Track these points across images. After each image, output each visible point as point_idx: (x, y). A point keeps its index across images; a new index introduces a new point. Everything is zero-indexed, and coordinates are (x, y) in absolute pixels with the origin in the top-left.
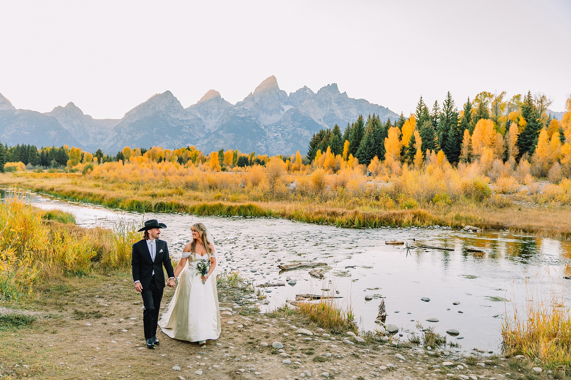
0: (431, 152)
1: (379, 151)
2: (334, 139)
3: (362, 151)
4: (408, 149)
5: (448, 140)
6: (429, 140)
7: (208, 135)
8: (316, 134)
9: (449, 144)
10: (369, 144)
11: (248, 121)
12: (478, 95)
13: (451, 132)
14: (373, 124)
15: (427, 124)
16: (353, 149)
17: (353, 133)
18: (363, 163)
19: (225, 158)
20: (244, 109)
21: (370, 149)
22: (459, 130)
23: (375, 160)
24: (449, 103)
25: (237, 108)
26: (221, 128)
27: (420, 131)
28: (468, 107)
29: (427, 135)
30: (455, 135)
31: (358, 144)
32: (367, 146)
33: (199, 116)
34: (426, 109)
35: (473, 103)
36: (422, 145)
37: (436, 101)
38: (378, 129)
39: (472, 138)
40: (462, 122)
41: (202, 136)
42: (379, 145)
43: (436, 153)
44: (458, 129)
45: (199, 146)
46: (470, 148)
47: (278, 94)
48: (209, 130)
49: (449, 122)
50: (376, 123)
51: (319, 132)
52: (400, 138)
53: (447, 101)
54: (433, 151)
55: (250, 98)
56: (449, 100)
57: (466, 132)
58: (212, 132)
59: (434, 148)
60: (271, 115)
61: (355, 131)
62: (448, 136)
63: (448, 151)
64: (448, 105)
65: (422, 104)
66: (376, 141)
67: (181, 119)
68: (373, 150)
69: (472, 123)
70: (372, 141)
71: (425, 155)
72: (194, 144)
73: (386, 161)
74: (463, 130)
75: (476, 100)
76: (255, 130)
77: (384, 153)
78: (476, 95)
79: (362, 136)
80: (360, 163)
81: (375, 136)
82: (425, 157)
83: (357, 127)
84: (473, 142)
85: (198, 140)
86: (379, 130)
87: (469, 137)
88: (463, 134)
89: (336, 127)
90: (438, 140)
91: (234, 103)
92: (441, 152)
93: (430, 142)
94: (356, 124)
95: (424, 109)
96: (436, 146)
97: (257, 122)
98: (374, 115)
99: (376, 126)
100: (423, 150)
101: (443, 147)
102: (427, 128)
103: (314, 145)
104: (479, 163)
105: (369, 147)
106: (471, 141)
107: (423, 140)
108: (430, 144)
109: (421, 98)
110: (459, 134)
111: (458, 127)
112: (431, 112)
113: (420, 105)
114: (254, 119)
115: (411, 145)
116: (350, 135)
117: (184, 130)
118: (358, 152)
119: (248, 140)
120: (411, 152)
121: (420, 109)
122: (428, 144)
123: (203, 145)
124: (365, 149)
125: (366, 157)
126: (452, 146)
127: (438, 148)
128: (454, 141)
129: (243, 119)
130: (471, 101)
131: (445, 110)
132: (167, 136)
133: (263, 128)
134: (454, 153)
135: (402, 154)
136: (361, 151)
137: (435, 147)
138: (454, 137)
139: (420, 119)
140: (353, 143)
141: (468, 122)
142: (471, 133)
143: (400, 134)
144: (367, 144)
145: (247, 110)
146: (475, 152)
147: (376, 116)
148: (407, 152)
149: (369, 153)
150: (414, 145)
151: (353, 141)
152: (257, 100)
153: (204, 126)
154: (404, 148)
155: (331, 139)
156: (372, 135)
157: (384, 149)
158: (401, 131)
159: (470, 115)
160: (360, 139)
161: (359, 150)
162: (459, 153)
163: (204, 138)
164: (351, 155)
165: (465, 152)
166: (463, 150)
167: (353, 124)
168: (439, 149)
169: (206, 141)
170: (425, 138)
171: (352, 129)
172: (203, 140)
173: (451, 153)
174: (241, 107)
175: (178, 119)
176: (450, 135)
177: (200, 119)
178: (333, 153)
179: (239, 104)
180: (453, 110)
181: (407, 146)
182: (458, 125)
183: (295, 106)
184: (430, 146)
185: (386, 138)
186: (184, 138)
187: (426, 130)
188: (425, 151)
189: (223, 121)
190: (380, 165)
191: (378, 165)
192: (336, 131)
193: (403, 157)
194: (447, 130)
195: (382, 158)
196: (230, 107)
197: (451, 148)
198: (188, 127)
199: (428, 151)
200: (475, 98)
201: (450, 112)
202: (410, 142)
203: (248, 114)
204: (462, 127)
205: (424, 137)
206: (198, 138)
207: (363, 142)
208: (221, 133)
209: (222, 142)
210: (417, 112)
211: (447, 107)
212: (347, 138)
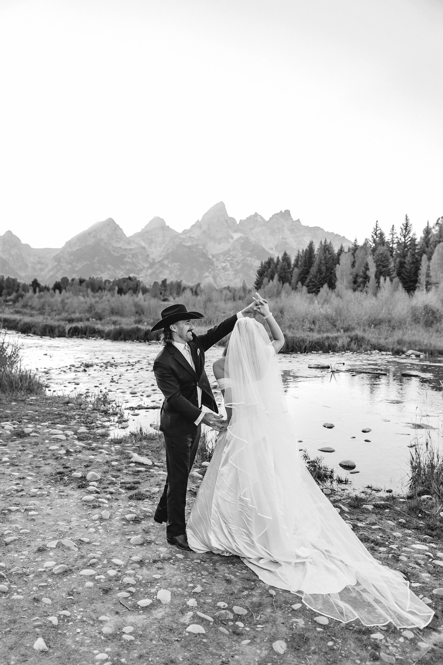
0: (385, 279)
1: (330, 280)
2: (282, 267)
3: (312, 280)
4: (361, 276)
5: (405, 268)
6: (384, 267)
7: (152, 265)
8: (263, 262)
9: (406, 271)
10: (319, 271)
11: (195, 250)
12: (439, 219)
13: (408, 259)
14: (324, 249)
15: (382, 249)
16: (303, 278)
17: (303, 261)
18: (312, 293)
19: (168, 288)
20: (190, 237)
21: (321, 277)
22: (417, 257)
23: (325, 288)
24: (407, 227)
25: (183, 236)
26: (166, 257)
27: (374, 257)
28: (427, 231)
29: (382, 261)
30: (413, 262)
31: (308, 272)
32: (317, 274)
33: (143, 244)
34: (382, 234)
35: (434, 227)
36: (377, 272)
37: (393, 225)
38: (329, 256)
39: (431, 264)
40: (421, 248)
41: (146, 265)
42: (331, 273)
43: (391, 280)
44: (416, 255)
45: (142, 277)
46: (428, 275)
47: (226, 221)
48: (153, 259)
49: (407, 248)
50: (327, 249)
51: (267, 260)
52: (353, 265)
53: (405, 225)
54: (388, 278)
55: (198, 225)
56: (407, 224)
57: (425, 257)
58: (156, 261)
59: (389, 275)
60: (220, 243)
61: (305, 258)
62: (405, 263)
63: (404, 279)
64: (406, 229)
65: (378, 229)
66: (327, 269)
67: (123, 248)
68: (324, 278)
69: (431, 248)
70: (323, 268)
71: (378, 282)
72: (138, 274)
73: (336, 290)
74: (421, 256)
75: (437, 223)
76: (201, 260)
77: (335, 281)
78: (437, 219)
79: (312, 263)
80: (309, 292)
81: (327, 264)
82: (379, 285)
83: (308, 254)
84: (431, 268)
85: (141, 270)
86: (331, 257)
87: (427, 263)
88: (421, 260)
89: (285, 254)
90: (395, 266)
91: (180, 231)
92: (396, 279)
93: (385, 269)
94: (306, 250)
95: (379, 234)
96: (391, 273)
97: (204, 251)
98: (326, 240)
99: (327, 252)
100: (377, 277)
101: (399, 274)
102: (382, 254)
103: (261, 273)
104: (436, 291)
105: (320, 274)
106: (429, 267)
107: (377, 266)
108: (385, 271)
109: (377, 221)
110: (417, 261)
111: (416, 253)
112: (388, 238)
113: (376, 230)
114: (200, 247)
115: (365, 273)
116: (300, 263)
117: (126, 259)
118: (308, 280)
119: (195, 270)
120: (364, 280)
121: (376, 234)
122: (383, 270)
123: (147, 275)
124: (315, 277)
125: (315, 286)
126: (409, 273)
127: (394, 275)
128: (412, 268)
129: (189, 247)
130: (431, 225)
131: (402, 234)
132: (109, 266)
133: (211, 257)
134: (412, 281)
135: (355, 282)
136: (310, 279)
137: (391, 275)
138: (411, 264)
139: (376, 245)
140: (303, 271)
141: (428, 247)
142: (430, 259)
143: (353, 260)
144: (317, 272)
145: (193, 238)
146: (433, 280)
147: (328, 241)
148: (360, 280)
149: (319, 282)
150: (367, 272)
151: (303, 269)
152: (204, 227)
153: (148, 256)
154: (357, 276)
155: (279, 267)
156: (323, 262)
157: (335, 277)
158: (354, 257)
159: (429, 240)
160: (310, 267)
161: (309, 278)
162: (416, 281)
163: (148, 268)
164: (300, 283)
165: (422, 278)
166: (420, 277)
167: (303, 250)
168: (394, 277)
169: (150, 271)
170: (380, 265)
171: (302, 256)
172: (147, 270)
173: (408, 282)
174: (188, 235)
175: (120, 248)
176: (407, 262)
177: (144, 248)
178: (281, 282)
179: (185, 232)
180: (411, 235)
181: (361, 274)
182: (417, 251)
183: (245, 234)
184: (385, 273)
185: (337, 265)
186: (127, 268)
187: (380, 256)
188: (379, 279)
189: (168, 249)
190: (329, 294)
191: (327, 294)
192: (286, 258)
193: (355, 286)
194: (404, 256)
195: (332, 286)
196: (177, 235)
197: (408, 276)
198: (131, 256)
199: (382, 279)
200: (436, 222)
201: (408, 237)
202: (364, 269)
203: (195, 243)
204: (420, 253)
205: (378, 263)
206: (141, 267)
207: (314, 270)
208: (166, 262)
209: (167, 272)
210: (373, 237)
211: (404, 231)
212: (296, 265)
